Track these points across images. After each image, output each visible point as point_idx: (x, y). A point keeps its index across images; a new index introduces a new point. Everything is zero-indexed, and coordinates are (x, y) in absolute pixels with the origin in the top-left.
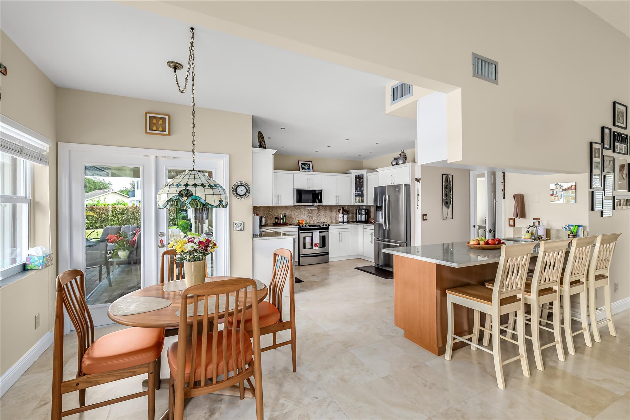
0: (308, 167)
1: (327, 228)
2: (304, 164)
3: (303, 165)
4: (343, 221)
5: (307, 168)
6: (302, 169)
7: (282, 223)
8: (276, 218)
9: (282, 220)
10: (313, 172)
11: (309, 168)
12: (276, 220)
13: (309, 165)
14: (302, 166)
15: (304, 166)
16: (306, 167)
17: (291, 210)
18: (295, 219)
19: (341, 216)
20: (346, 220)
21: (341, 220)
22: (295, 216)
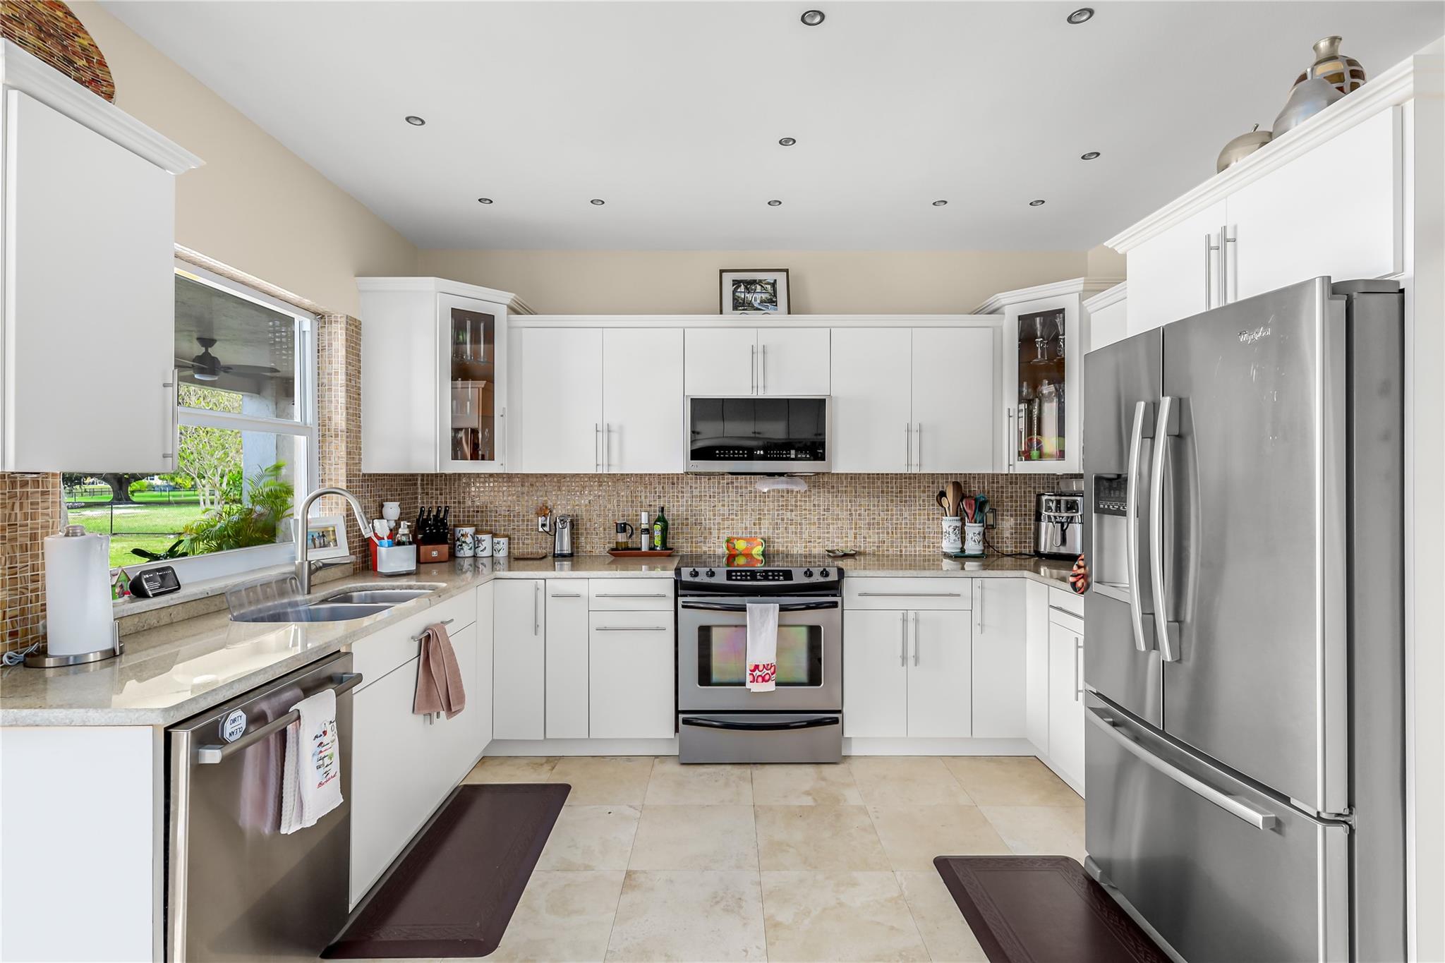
0: (764, 296)
1: (834, 588)
2: (749, 284)
3: (742, 288)
4: (963, 550)
5: (762, 302)
6: (735, 308)
7: (645, 548)
8: (622, 528)
9: (645, 538)
10: (789, 313)
11: (772, 301)
12: (621, 538)
13: (774, 284)
14: (734, 292)
15: (748, 290)
16: (756, 297)
17: (696, 493)
18: (715, 533)
19: (949, 523)
20: (973, 547)
21: (949, 544)
22: (718, 519)
